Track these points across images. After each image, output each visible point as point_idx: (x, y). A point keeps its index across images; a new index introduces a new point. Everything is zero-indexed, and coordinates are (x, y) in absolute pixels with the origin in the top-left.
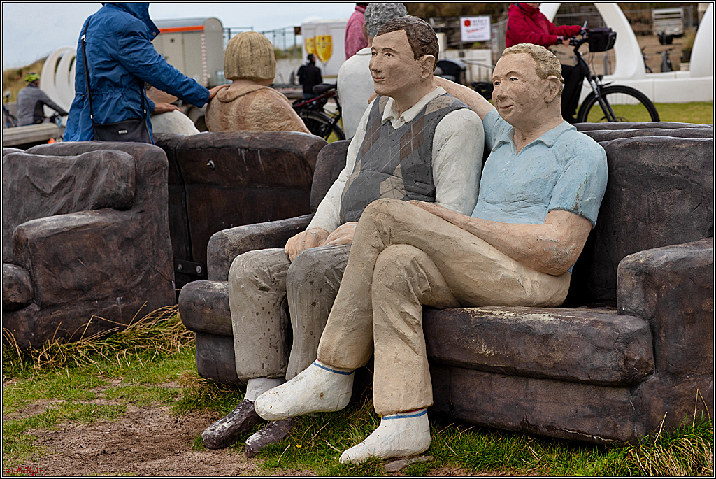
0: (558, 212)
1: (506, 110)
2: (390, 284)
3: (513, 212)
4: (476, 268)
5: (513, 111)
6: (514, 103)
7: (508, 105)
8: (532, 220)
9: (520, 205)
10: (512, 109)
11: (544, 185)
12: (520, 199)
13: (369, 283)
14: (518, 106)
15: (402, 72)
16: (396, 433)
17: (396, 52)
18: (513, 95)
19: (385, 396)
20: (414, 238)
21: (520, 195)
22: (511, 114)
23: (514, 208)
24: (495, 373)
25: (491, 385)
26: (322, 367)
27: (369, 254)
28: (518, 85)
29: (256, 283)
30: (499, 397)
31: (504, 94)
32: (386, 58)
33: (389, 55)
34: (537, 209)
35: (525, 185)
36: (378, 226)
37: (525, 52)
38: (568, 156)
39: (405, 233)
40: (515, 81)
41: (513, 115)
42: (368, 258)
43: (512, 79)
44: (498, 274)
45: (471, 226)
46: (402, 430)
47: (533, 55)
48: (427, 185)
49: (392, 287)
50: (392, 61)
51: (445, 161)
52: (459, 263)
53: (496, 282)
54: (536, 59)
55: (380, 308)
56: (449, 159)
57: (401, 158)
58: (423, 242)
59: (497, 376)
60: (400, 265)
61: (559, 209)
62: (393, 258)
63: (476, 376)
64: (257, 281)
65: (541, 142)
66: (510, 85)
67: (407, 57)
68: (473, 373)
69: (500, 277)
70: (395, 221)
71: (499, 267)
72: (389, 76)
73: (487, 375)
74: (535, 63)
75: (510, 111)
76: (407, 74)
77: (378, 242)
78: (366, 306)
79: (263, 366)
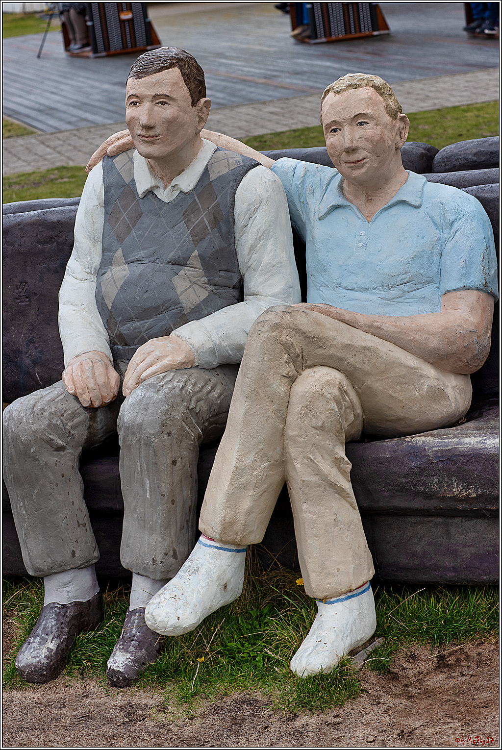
0: (462, 293)
1: (356, 165)
2: (320, 424)
3: (397, 300)
4: (400, 383)
5: (366, 165)
6: (369, 155)
7: (361, 158)
8: (427, 307)
9: (406, 289)
10: (366, 163)
11: (430, 259)
12: (405, 281)
13: (282, 426)
14: (374, 157)
15: (182, 125)
16: (351, 619)
17: (173, 99)
18: (367, 145)
19: (330, 574)
20: (331, 357)
21: (404, 276)
22: (363, 170)
23: (398, 293)
24: (453, 517)
25: (448, 533)
26: (220, 548)
27: (279, 387)
28: (370, 130)
29: (50, 443)
30: (465, 546)
31: (355, 144)
32: (158, 109)
33: (163, 103)
34: (428, 290)
35: (408, 262)
36: (287, 347)
37: (367, 85)
38: (452, 218)
39: (321, 351)
40: (365, 126)
41: (367, 172)
42: (278, 393)
43: (361, 124)
44: (422, 385)
45: (378, 327)
46: (356, 613)
47: (376, 88)
48: (233, 274)
49: (321, 428)
50: (168, 112)
51: (258, 240)
52: (382, 380)
53: (422, 396)
54: (382, 94)
55: (308, 458)
56: (263, 236)
57: (196, 242)
58: (341, 359)
59: (457, 520)
60: (328, 396)
61: (464, 288)
62: (318, 389)
63: (420, 523)
64: (52, 440)
65: (403, 203)
66: (359, 132)
67: (185, 104)
68: (415, 520)
69: (425, 389)
70: (308, 337)
71: (422, 376)
72: (165, 132)
73: (439, 520)
74: (381, 99)
75: (362, 167)
76: (186, 127)
77: (290, 369)
78: (278, 457)
79: (73, 554)
